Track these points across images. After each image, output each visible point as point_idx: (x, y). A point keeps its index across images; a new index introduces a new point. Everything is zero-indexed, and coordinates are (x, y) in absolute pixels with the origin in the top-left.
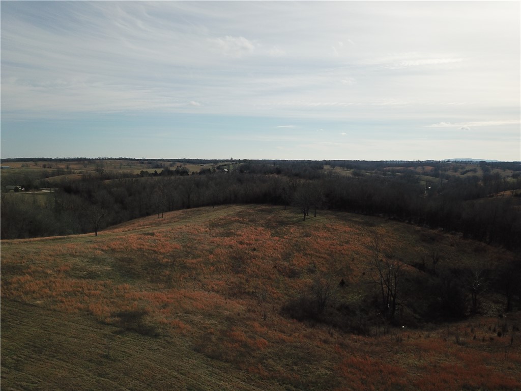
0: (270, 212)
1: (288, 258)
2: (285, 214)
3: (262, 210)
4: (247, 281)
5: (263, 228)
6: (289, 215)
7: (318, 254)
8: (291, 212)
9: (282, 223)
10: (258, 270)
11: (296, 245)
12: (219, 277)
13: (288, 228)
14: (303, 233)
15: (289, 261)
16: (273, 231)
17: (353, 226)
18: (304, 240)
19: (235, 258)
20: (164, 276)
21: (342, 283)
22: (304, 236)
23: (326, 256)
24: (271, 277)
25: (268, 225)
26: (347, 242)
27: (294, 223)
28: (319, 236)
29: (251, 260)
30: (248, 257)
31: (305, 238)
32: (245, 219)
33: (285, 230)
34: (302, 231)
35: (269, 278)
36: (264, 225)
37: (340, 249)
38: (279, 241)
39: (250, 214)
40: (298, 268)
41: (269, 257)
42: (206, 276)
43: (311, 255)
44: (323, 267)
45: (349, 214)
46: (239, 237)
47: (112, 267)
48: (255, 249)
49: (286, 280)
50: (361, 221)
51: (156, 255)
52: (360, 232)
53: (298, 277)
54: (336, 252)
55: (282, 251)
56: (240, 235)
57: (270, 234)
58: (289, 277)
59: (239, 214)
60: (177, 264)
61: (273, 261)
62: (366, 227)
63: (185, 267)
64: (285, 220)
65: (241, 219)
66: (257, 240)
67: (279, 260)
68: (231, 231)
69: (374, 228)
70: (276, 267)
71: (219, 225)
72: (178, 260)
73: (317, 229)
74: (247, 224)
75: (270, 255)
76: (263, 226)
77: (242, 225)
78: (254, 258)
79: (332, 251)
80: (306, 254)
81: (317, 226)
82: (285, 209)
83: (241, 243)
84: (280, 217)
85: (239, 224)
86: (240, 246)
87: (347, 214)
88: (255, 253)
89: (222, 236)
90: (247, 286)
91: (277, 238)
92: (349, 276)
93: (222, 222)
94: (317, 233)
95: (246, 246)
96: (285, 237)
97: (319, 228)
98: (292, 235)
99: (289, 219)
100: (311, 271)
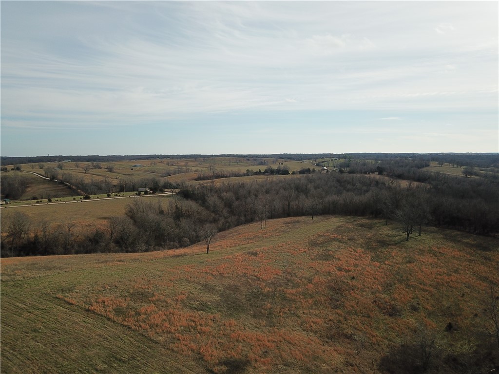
0: (370, 227)
1: (389, 290)
2: (385, 231)
3: (362, 225)
4: (346, 319)
5: (363, 250)
6: (391, 233)
7: (422, 287)
8: (393, 229)
9: (383, 243)
10: (357, 304)
11: (398, 274)
12: (317, 312)
13: (389, 250)
14: (406, 257)
15: (390, 294)
16: (373, 254)
17: (464, 249)
18: (407, 266)
19: (333, 289)
20: (266, 310)
21: (450, 327)
22: (407, 263)
23: (431, 289)
24: (371, 314)
25: (369, 246)
26: (456, 271)
27: (396, 244)
28: (424, 262)
29: (349, 292)
30: (347, 288)
31: (408, 265)
32: (344, 237)
33: (386, 253)
34: (406, 255)
35: (369, 316)
36: (364, 245)
37: (448, 280)
38: (379, 267)
39: (349, 230)
40: (399, 304)
41: (368, 288)
42: (305, 311)
43: (414, 287)
44: (428, 303)
45: (459, 233)
46: (337, 261)
47: (220, 296)
48: (353, 278)
49: (386, 319)
50: (473, 243)
51: (259, 282)
52: (472, 258)
53: (400, 316)
54: (443, 285)
55: (382, 280)
56: (339, 260)
57: (370, 257)
58: (390, 315)
59: (338, 230)
60: (277, 295)
61: (373, 293)
62: (479, 252)
63: (285, 299)
64: (386, 239)
65: (340, 237)
66: (356, 266)
67: (379, 292)
68: (330, 252)
69: (488, 253)
70: (375, 302)
71: (318, 243)
72: (279, 288)
73: (422, 252)
74: (346, 243)
75: (369, 286)
76: (363, 247)
77: (341, 244)
78: (353, 290)
79: (438, 283)
80: (408, 286)
81: (421, 248)
82: (386, 224)
83: (340, 269)
84: (381, 234)
85: (338, 243)
86: (338, 273)
87: (456, 232)
88: (354, 282)
89: (320, 260)
90: (345, 326)
91: (378, 264)
92: (459, 318)
93: (321, 239)
94: (421, 258)
95: (345, 273)
96: (386, 263)
97: (424, 251)
98: (394, 261)
99: (391, 238)
100: (414, 309)
